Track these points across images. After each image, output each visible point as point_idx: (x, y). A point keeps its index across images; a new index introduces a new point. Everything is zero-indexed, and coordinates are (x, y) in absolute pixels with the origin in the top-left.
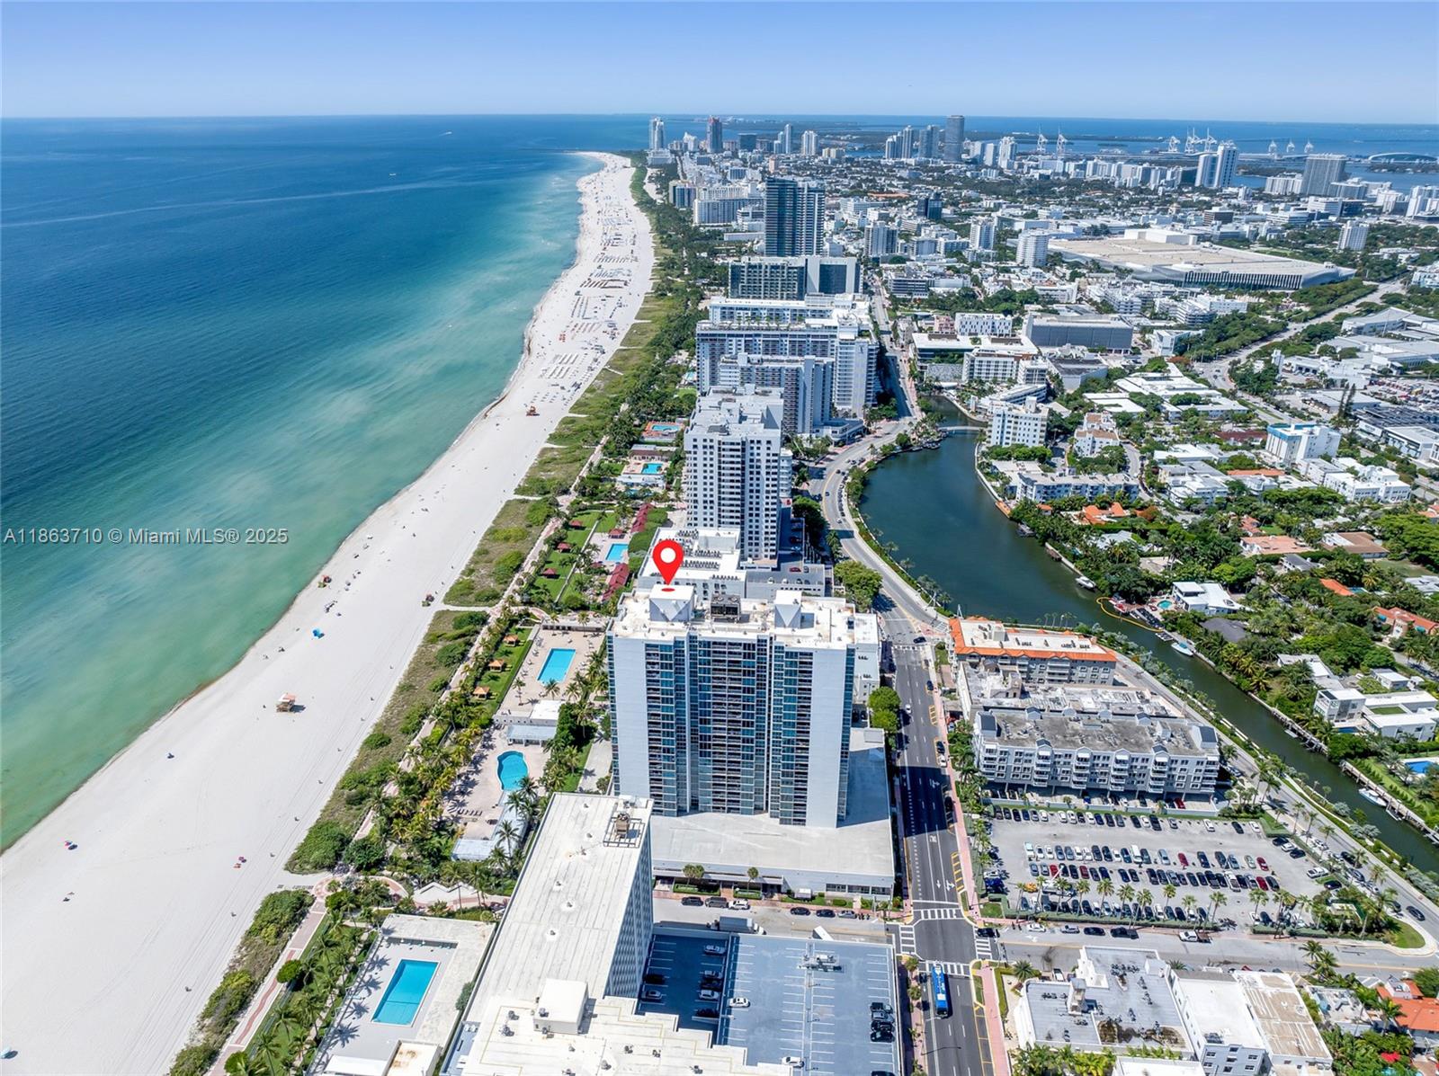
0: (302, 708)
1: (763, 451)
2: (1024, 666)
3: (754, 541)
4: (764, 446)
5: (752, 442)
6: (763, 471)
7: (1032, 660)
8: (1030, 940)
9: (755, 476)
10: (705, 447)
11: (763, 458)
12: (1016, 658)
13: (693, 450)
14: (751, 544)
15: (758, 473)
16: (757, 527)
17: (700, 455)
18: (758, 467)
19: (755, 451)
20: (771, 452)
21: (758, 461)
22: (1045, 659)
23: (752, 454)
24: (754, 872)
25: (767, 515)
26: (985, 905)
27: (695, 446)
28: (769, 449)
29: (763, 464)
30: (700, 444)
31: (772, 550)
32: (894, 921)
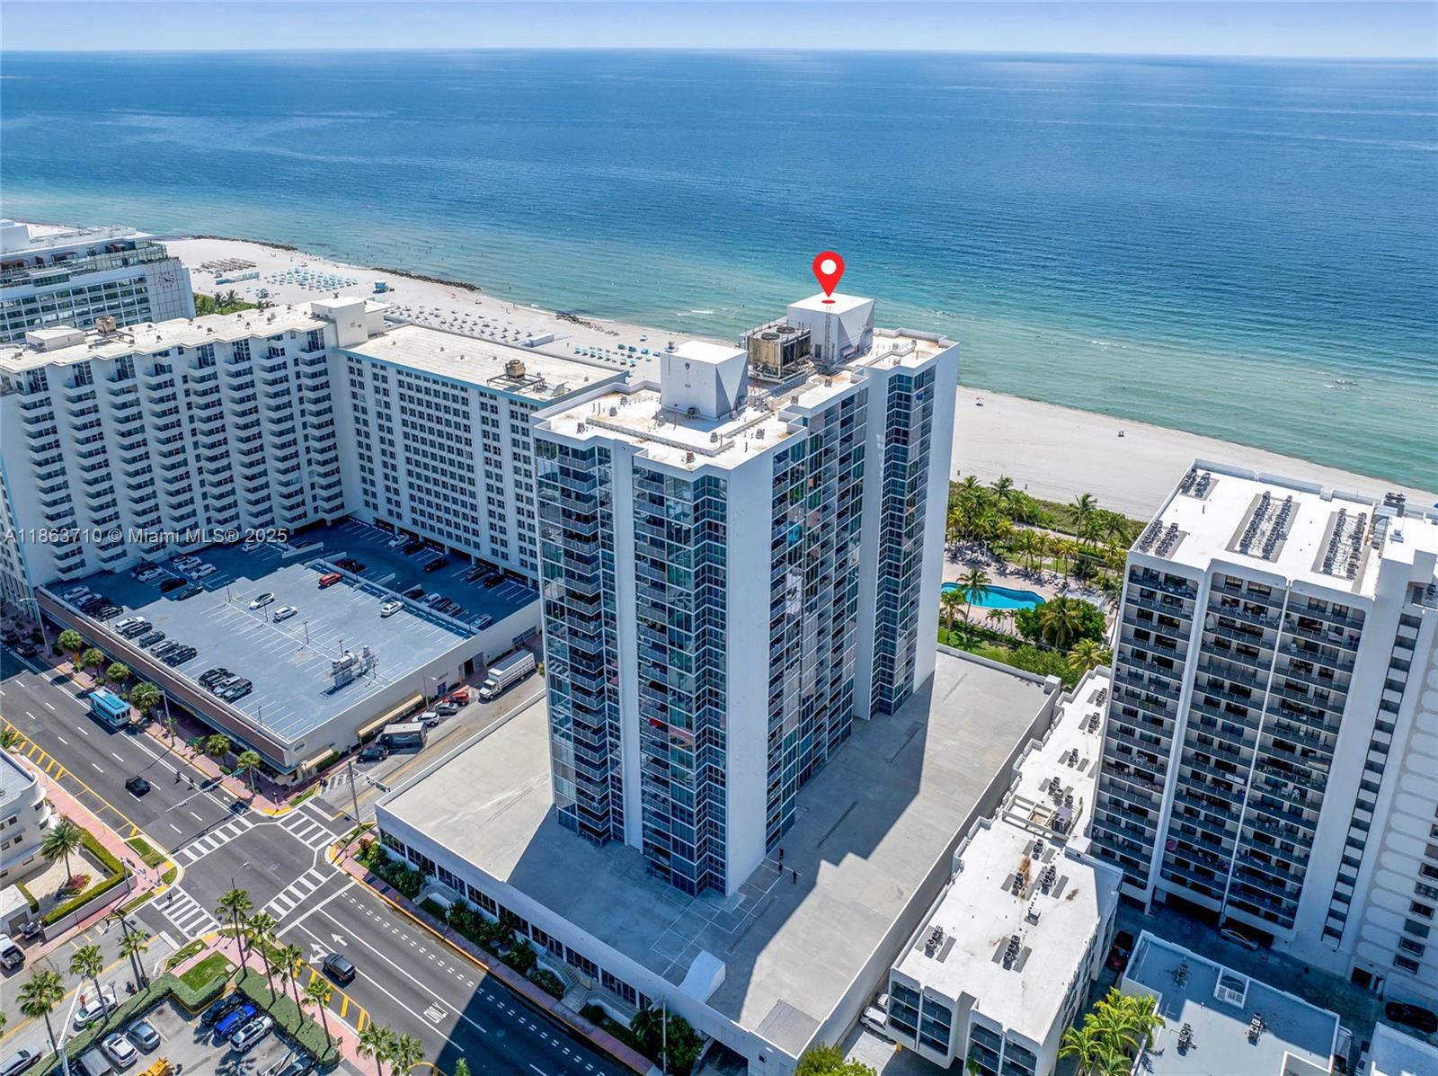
32: (350, 837)
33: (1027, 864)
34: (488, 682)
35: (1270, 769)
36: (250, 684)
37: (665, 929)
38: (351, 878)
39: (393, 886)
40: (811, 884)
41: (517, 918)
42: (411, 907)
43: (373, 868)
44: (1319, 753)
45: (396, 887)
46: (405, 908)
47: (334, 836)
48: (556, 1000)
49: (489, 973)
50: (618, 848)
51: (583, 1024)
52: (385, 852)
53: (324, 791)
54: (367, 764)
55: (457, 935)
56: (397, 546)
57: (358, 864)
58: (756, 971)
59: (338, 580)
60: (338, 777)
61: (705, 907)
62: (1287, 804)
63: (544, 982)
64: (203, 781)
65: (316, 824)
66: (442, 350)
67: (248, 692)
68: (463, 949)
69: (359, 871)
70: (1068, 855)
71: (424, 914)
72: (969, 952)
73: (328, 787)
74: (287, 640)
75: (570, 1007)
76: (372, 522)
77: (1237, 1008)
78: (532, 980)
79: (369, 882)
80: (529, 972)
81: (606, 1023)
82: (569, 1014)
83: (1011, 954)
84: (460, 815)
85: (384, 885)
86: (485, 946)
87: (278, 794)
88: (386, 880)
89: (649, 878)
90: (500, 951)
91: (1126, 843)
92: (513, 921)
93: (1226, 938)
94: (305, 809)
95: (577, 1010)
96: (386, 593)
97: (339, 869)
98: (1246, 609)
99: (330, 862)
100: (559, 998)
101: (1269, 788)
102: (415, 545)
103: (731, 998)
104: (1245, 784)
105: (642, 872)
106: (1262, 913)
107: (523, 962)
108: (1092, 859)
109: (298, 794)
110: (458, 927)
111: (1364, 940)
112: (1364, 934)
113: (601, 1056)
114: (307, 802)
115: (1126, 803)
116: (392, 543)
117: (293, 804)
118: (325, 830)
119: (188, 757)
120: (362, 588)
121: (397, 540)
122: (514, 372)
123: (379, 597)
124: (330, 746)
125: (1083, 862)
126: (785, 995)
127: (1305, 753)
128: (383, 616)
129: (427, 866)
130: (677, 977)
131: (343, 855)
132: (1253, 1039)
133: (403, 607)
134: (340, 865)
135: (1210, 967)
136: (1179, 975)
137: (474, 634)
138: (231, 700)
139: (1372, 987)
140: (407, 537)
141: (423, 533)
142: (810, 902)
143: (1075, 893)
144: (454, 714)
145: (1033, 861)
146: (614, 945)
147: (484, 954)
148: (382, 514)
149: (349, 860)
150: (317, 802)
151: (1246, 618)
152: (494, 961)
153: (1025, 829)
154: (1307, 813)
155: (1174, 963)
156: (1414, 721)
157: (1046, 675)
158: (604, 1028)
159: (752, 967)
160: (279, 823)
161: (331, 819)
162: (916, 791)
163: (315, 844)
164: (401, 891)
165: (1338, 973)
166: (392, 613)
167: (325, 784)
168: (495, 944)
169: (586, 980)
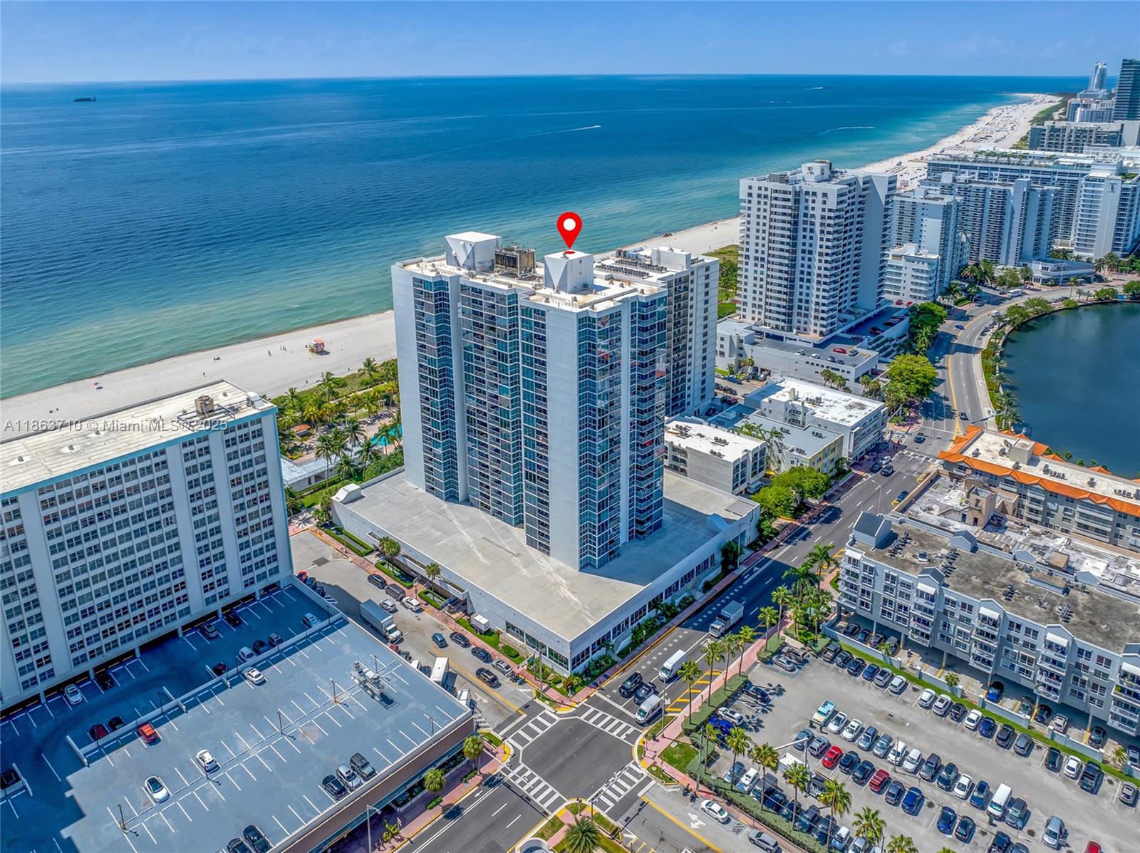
0: (328, 353)
1: (819, 205)
2: (1038, 502)
3: (803, 311)
4: (819, 199)
5: (807, 193)
6: (817, 228)
7: (1053, 496)
8: (689, 821)
9: (808, 234)
10: (759, 196)
11: (818, 213)
12: (1027, 487)
13: (747, 198)
14: (799, 314)
15: (812, 231)
16: (808, 295)
17: (754, 205)
18: (812, 224)
19: (811, 205)
20: (827, 207)
21: (813, 216)
22: (1072, 500)
23: (806, 208)
24: (435, 570)
25: (819, 282)
26: (681, 745)
27: (750, 195)
28: (824, 202)
29: (818, 221)
30: (755, 191)
31: (822, 326)
32: (547, 702)
37: (683, 537)
38: (592, 696)
43: (584, 684)
46: (623, 665)
47: (546, 711)
48: (695, 603)
49: (678, 626)
51: (709, 595)
55: (648, 640)
57: (579, 693)
61: (668, 525)
63: (687, 602)
65: (529, 724)
68: (659, 637)
69: (587, 692)
71: (629, 656)
75: (699, 597)
78: (682, 610)
79: (597, 685)
80: (678, 610)
82: (703, 599)
85: (601, 677)
88: (599, 675)
89: (647, 540)
90: (663, 621)
95: (702, 594)
97: (582, 703)
114: (498, 735)
118: (538, 718)
128: (260, 684)
130: (713, 533)
131: (567, 703)
134: (577, 703)
141: (92, 665)
146: (692, 551)
147: (664, 628)
149: (574, 699)
150: (498, 729)
152: (669, 624)
158: (713, 585)
160: (521, 748)
161: (525, 716)
168: (658, 623)
169: (689, 585)
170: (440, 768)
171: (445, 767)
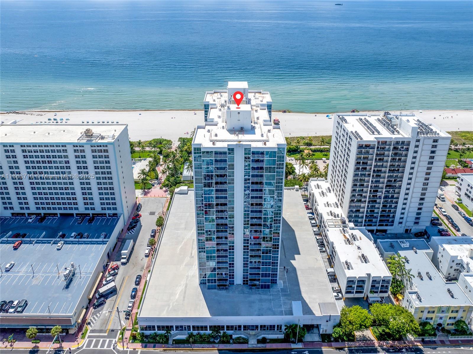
32: (121, 336)
33: (344, 235)
34: (123, 256)
35: (388, 188)
36: (26, 301)
37: (271, 302)
38: (136, 350)
39: (156, 343)
40: (294, 269)
41: (219, 326)
42: (170, 346)
43: (142, 341)
44: (398, 179)
45: (159, 343)
46: (168, 347)
47: (114, 340)
48: (247, 344)
49: (219, 350)
50: (234, 287)
51: (261, 346)
52: (143, 333)
53: (91, 326)
54: (99, 308)
55: (196, 345)
56: (33, 221)
57: (134, 344)
58: (305, 299)
59: (21, 244)
60: (92, 318)
61: (275, 290)
62: (390, 195)
63: (241, 341)
64: (29, 351)
65: (102, 340)
66: (34, 132)
67: (27, 305)
68: (202, 348)
69: (138, 346)
70: (350, 229)
71: (177, 345)
72: (356, 264)
73: (91, 323)
74: (21, 277)
75: (253, 343)
76: (10, 215)
77: (408, 248)
78: (234, 343)
79: (146, 347)
80: (231, 341)
81: (268, 341)
82: (255, 346)
83: (364, 259)
84: (171, 304)
85: (152, 345)
86: (209, 342)
87: (73, 338)
88: (152, 343)
89: (252, 291)
90: (216, 341)
91: (354, 221)
92: (216, 328)
93: (378, 235)
94: (89, 337)
95: (256, 343)
96: (52, 240)
97: (129, 350)
98: (381, 148)
99: (122, 349)
100: (247, 343)
101: (387, 193)
102: (41, 218)
103: (307, 310)
104: (382, 194)
105: (248, 290)
106: (384, 225)
107: (227, 339)
108: (356, 227)
109: (81, 333)
110: (195, 342)
111: (408, 221)
112: (408, 220)
113: (275, 351)
114: (88, 334)
115: (354, 210)
116: (30, 221)
117: (83, 338)
118: (108, 340)
119: (9, 346)
120: (36, 243)
121: (31, 219)
122: (88, 134)
123: (50, 243)
124: (83, 308)
125: (355, 229)
126: (318, 301)
127: (395, 181)
128: (58, 250)
129: (169, 328)
130: (290, 312)
131: (125, 344)
132: (416, 253)
133: (64, 243)
134: (127, 348)
135: (395, 241)
136: (392, 246)
137: (108, 241)
138: (22, 312)
139: (409, 232)
140: (35, 216)
141: (42, 212)
142: (299, 273)
143: (360, 237)
144: (117, 274)
145: (345, 234)
146: (262, 315)
147: (211, 345)
148: (17, 210)
149: (129, 345)
150: (92, 331)
151: (381, 151)
152: (217, 345)
153: (335, 227)
154: (395, 196)
155: (389, 244)
156: (419, 164)
157: (294, 186)
158: (268, 343)
159: (303, 299)
160: (84, 348)
161: (106, 334)
162: (293, 231)
163: (109, 346)
164: (162, 343)
165: (402, 232)
166: (62, 247)
167: (89, 324)
168: (212, 340)
169: (252, 332)
170: (38, 329)
171: (41, 330)
